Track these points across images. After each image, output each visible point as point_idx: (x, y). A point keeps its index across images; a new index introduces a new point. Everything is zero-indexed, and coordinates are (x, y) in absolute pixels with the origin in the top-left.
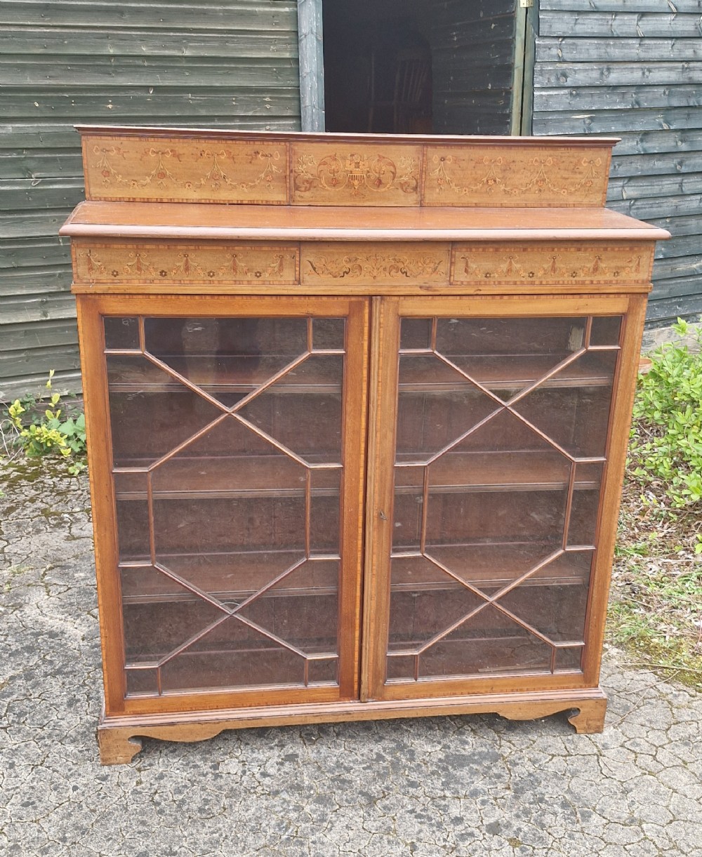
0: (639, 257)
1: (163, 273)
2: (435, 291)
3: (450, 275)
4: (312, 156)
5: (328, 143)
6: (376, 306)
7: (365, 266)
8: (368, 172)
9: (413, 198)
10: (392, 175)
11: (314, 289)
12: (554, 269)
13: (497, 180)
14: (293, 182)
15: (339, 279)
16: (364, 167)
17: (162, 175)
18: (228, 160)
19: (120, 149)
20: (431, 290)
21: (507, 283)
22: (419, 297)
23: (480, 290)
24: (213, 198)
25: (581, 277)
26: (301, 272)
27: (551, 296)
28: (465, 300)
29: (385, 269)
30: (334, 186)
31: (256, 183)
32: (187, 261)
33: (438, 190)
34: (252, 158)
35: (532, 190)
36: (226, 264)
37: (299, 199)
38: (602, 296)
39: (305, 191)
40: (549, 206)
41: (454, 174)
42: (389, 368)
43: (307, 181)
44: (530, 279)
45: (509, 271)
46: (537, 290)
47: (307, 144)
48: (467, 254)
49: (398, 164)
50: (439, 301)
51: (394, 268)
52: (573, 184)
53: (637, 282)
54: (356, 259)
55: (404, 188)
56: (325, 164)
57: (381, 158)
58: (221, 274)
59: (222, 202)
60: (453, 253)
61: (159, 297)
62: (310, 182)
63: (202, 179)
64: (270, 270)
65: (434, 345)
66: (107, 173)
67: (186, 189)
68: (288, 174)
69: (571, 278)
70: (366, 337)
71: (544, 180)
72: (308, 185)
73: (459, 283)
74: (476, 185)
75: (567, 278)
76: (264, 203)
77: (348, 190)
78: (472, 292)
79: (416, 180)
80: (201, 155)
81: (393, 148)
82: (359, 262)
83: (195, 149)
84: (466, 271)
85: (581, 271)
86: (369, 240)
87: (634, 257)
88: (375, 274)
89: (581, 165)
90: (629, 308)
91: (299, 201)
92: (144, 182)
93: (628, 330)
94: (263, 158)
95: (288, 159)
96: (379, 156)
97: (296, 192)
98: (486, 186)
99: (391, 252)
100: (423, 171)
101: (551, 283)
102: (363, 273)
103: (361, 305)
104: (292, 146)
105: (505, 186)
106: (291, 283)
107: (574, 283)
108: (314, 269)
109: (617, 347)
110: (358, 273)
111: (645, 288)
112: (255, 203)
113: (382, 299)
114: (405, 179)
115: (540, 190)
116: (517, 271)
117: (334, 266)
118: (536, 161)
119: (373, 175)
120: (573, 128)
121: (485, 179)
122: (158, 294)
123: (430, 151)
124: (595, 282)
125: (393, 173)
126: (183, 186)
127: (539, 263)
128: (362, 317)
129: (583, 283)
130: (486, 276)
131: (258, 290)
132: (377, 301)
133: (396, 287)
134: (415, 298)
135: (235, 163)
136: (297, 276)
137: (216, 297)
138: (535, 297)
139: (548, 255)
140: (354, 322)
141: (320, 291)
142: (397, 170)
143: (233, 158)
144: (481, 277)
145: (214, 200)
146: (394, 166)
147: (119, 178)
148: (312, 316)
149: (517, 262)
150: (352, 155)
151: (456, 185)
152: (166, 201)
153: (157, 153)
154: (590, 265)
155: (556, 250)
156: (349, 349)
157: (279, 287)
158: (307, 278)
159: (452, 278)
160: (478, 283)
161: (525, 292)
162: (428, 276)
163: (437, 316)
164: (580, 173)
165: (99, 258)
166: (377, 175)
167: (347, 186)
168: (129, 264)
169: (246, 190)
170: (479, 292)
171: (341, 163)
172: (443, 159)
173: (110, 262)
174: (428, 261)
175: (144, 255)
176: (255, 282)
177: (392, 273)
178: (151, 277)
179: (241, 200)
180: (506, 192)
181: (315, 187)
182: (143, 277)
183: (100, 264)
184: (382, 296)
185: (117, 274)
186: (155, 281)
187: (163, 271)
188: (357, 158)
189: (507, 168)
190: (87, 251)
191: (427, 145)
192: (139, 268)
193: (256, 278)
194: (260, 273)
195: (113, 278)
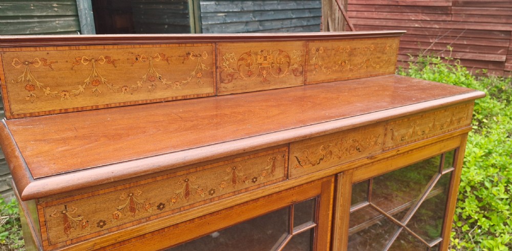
0: (468, 111)
1: (161, 206)
2: (376, 158)
3: (384, 144)
4: (233, 54)
5: (245, 42)
6: (340, 181)
7: (335, 150)
8: (273, 63)
9: (299, 80)
10: (288, 64)
11: (299, 180)
12: (434, 127)
13: (347, 62)
14: (218, 76)
15: (316, 166)
16: (270, 60)
17: (96, 82)
18: (163, 63)
19: (46, 60)
20: (373, 159)
21: (412, 142)
22: (365, 166)
24: (150, 98)
25: (445, 129)
26: (289, 168)
28: (389, 161)
29: (346, 149)
30: (249, 76)
31: (189, 80)
33: (314, 72)
34: (184, 59)
35: (363, 67)
36: (227, 178)
37: (224, 90)
39: (229, 82)
40: (371, 76)
41: (324, 60)
42: (344, 227)
43: (230, 75)
44: (422, 136)
45: (413, 133)
46: (426, 142)
47: (229, 44)
48: (393, 126)
49: (291, 55)
50: (375, 166)
51: (352, 147)
52: (382, 61)
53: (465, 126)
54: (329, 146)
55: (295, 73)
56: (242, 59)
57: (281, 52)
58: (221, 189)
59: (158, 101)
60: (387, 127)
61: (156, 233)
62: (231, 75)
63: (138, 82)
64: (264, 173)
65: (371, 198)
66: (31, 87)
67: (123, 93)
68: (215, 69)
69: (441, 130)
70: (331, 206)
71: (369, 60)
72: (230, 78)
73: (388, 149)
74: (335, 67)
75: (439, 131)
76: (196, 97)
77: (259, 79)
78: (394, 153)
79: (303, 67)
80: (137, 59)
81: (288, 43)
82: (330, 148)
83: (130, 55)
84: (392, 139)
85: (444, 125)
87: (466, 110)
88: (340, 155)
89: (386, 49)
90: (460, 143)
91: (223, 91)
92: (77, 92)
93: (459, 157)
94: (193, 58)
95: (214, 57)
96: (280, 50)
97: (222, 84)
98: (340, 67)
99: (351, 135)
100: (306, 60)
101: (431, 136)
102: (333, 156)
103: (329, 182)
104: (217, 46)
105: (350, 66)
106: (281, 180)
107: (441, 133)
108: (299, 162)
109: (453, 169)
110: (329, 158)
112: (188, 98)
113: (343, 174)
114: (296, 66)
116: (417, 132)
117: (313, 156)
118: (366, 48)
119: (276, 66)
120: (219, 20)
121: (340, 62)
122: (153, 232)
123: (313, 46)
124: (450, 131)
125: (288, 63)
126: (120, 90)
127: (427, 124)
128: (329, 193)
129: (445, 132)
130: (402, 140)
131: (254, 195)
132: (340, 177)
133: (352, 162)
134: (363, 167)
135: (169, 64)
136: (286, 172)
137: (216, 214)
138: (424, 148)
139: (432, 118)
140: (324, 199)
141: (303, 180)
142: (291, 61)
143: (167, 60)
144: (399, 141)
145: (151, 100)
146: (289, 57)
147: (47, 91)
148: (295, 203)
149: (418, 126)
150: (262, 51)
151: (325, 68)
152: (103, 107)
153: (91, 60)
154: (449, 120)
155: (435, 113)
156: (320, 222)
157: (272, 187)
158: (293, 172)
159: (384, 146)
160: (397, 146)
161: (419, 146)
162: (371, 148)
163: (373, 177)
164: (386, 53)
165: (79, 212)
166: (278, 65)
167: (259, 75)
168: (120, 207)
169: (180, 88)
170: (398, 153)
171: (253, 56)
172: (318, 50)
173: (95, 212)
174: (372, 136)
175: (138, 192)
176: (252, 188)
177: (351, 152)
178: (145, 215)
179: (176, 97)
180: (351, 70)
181: (236, 79)
182: (137, 217)
183: (80, 218)
184: (343, 172)
185: (105, 224)
186: (152, 218)
187: (161, 204)
188: (265, 54)
189: (351, 54)
190: (63, 207)
191: (308, 40)
192: (133, 210)
193: (253, 184)
194: (256, 178)
195: (99, 229)
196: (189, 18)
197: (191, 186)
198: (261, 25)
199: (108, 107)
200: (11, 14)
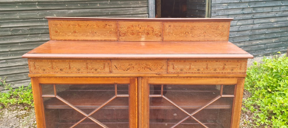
0: (241, 64)
1: (61, 70)
2: (162, 75)
3: (167, 70)
4: (125, 26)
5: (130, 21)
6: (140, 81)
7: (135, 67)
8: (144, 30)
9: (159, 39)
11: (117, 74)
12: (207, 68)
13: (189, 32)
14: (119, 34)
15: (126, 71)
16: (142, 29)
17: (75, 32)
18: (97, 27)
19: (61, 24)
20: (160, 75)
21: (189, 73)
22: (156, 78)
23: (179, 75)
24: (93, 39)
25: (218, 71)
26: (112, 69)
27: (207, 78)
28: (173, 79)
29: (143, 68)
30: (133, 35)
31: (107, 34)
32: (70, 65)
33: (168, 36)
34: (105, 26)
35: (202, 35)
36: (84, 66)
38: (227, 78)
39: (123, 37)
40: (208, 41)
41: (174, 31)
42: (145, 102)
43: (123, 33)
44: (198, 72)
45: (190, 68)
46: (201, 75)
47: (123, 22)
48: (173, 63)
49: (154, 28)
50: (163, 79)
51: (146, 67)
52: (216, 34)
53: (240, 73)
54: (132, 64)
55: (157, 35)
56: (129, 28)
57: (148, 26)
58: (82, 70)
59: (95, 40)
60: (168, 62)
61: (60, 78)
62: (125, 34)
63: (88, 33)
64: (100, 68)
65: (162, 94)
66: (57, 32)
67: (83, 37)
68: (117, 31)
69: (214, 71)
70: (137, 91)
71: (206, 32)
72: (124, 35)
73: (171, 73)
74: (181, 34)
75: (212, 71)
76: (109, 40)
78: (175, 75)
79: (161, 33)
80: (88, 26)
81: (152, 23)
82: (133, 65)
83: (86, 24)
84: (173, 68)
85: (218, 69)
86: (136, 58)
87: (239, 64)
88: (139, 69)
89: (219, 27)
90: (237, 82)
91: (121, 40)
92: (69, 35)
93: (237, 90)
94: (108, 27)
95: (117, 27)
97: (120, 37)
98: (185, 35)
99: (145, 62)
100: (163, 30)
101: (206, 73)
102: (134, 69)
103: (134, 80)
104: (118, 23)
106: (108, 72)
107: (215, 73)
108: (116, 68)
109: (233, 96)
111: (244, 75)
112: (106, 40)
114: (157, 32)
115: (204, 36)
116: (193, 69)
117: (124, 67)
118: (203, 26)
119: (146, 31)
121: (185, 32)
122: (59, 77)
123: (165, 23)
124: (223, 73)
125: (153, 31)
126: (82, 35)
127: (202, 66)
128: (135, 84)
129: (219, 73)
130: (181, 70)
131: (96, 75)
132: (140, 79)
133: (147, 74)
134: (154, 78)
135: (99, 28)
136: (110, 70)
137: (81, 78)
138: (200, 78)
139: (205, 63)
140: (132, 86)
141: (119, 75)
144: (179, 71)
147: (61, 33)
148: (116, 84)
149: (193, 66)
150: (139, 25)
151: (175, 34)
153: (73, 25)
154: (222, 67)
155: (208, 61)
156: (130, 95)
157: (104, 74)
158: (114, 71)
159: (168, 71)
160: (178, 73)
161: (196, 76)
162: (159, 70)
163: (163, 84)
164: (219, 30)
165: (38, 65)
166: (147, 31)
167: (137, 35)
168: (49, 67)
169: (103, 36)
170: (178, 76)
171: (135, 28)
172: (170, 26)
173: (42, 66)
174: (159, 65)
175: (54, 63)
176: (95, 73)
177: (145, 69)
178: (57, 71)
179: (102, 40)
180: (192, 36)
181: (126, 35)
182: (54, 71)
183: (38, 67)
184: (142, 77)
185: (45, 70)
186: (58, 72)
187: (61, 69)
188: (140, 26)
189: (192, 29)
190: (34, 62)
191: (164, 22)
192: (52, 68)
193: (95, 71)
194: (97, 69)
195: (43, 71)
196: (205, 7)
197: (71, 66)
198: (254, 10)
199: (78, 40)
200: (123, 6)
